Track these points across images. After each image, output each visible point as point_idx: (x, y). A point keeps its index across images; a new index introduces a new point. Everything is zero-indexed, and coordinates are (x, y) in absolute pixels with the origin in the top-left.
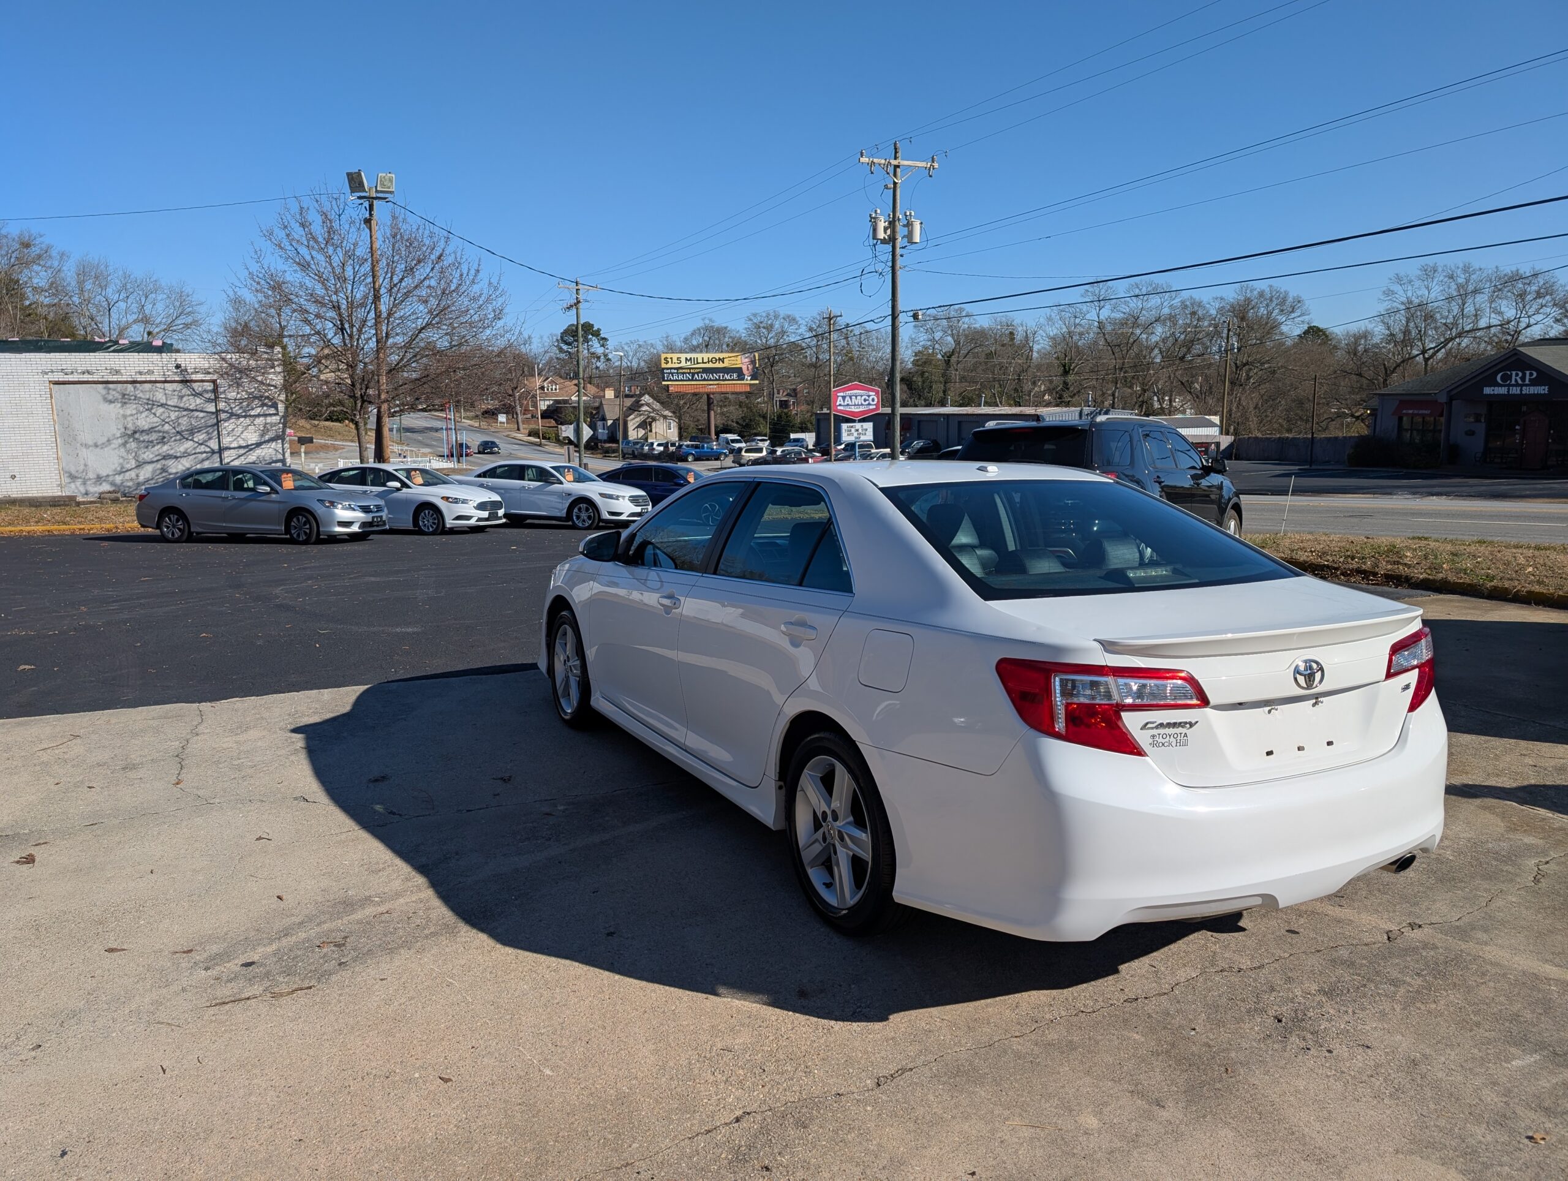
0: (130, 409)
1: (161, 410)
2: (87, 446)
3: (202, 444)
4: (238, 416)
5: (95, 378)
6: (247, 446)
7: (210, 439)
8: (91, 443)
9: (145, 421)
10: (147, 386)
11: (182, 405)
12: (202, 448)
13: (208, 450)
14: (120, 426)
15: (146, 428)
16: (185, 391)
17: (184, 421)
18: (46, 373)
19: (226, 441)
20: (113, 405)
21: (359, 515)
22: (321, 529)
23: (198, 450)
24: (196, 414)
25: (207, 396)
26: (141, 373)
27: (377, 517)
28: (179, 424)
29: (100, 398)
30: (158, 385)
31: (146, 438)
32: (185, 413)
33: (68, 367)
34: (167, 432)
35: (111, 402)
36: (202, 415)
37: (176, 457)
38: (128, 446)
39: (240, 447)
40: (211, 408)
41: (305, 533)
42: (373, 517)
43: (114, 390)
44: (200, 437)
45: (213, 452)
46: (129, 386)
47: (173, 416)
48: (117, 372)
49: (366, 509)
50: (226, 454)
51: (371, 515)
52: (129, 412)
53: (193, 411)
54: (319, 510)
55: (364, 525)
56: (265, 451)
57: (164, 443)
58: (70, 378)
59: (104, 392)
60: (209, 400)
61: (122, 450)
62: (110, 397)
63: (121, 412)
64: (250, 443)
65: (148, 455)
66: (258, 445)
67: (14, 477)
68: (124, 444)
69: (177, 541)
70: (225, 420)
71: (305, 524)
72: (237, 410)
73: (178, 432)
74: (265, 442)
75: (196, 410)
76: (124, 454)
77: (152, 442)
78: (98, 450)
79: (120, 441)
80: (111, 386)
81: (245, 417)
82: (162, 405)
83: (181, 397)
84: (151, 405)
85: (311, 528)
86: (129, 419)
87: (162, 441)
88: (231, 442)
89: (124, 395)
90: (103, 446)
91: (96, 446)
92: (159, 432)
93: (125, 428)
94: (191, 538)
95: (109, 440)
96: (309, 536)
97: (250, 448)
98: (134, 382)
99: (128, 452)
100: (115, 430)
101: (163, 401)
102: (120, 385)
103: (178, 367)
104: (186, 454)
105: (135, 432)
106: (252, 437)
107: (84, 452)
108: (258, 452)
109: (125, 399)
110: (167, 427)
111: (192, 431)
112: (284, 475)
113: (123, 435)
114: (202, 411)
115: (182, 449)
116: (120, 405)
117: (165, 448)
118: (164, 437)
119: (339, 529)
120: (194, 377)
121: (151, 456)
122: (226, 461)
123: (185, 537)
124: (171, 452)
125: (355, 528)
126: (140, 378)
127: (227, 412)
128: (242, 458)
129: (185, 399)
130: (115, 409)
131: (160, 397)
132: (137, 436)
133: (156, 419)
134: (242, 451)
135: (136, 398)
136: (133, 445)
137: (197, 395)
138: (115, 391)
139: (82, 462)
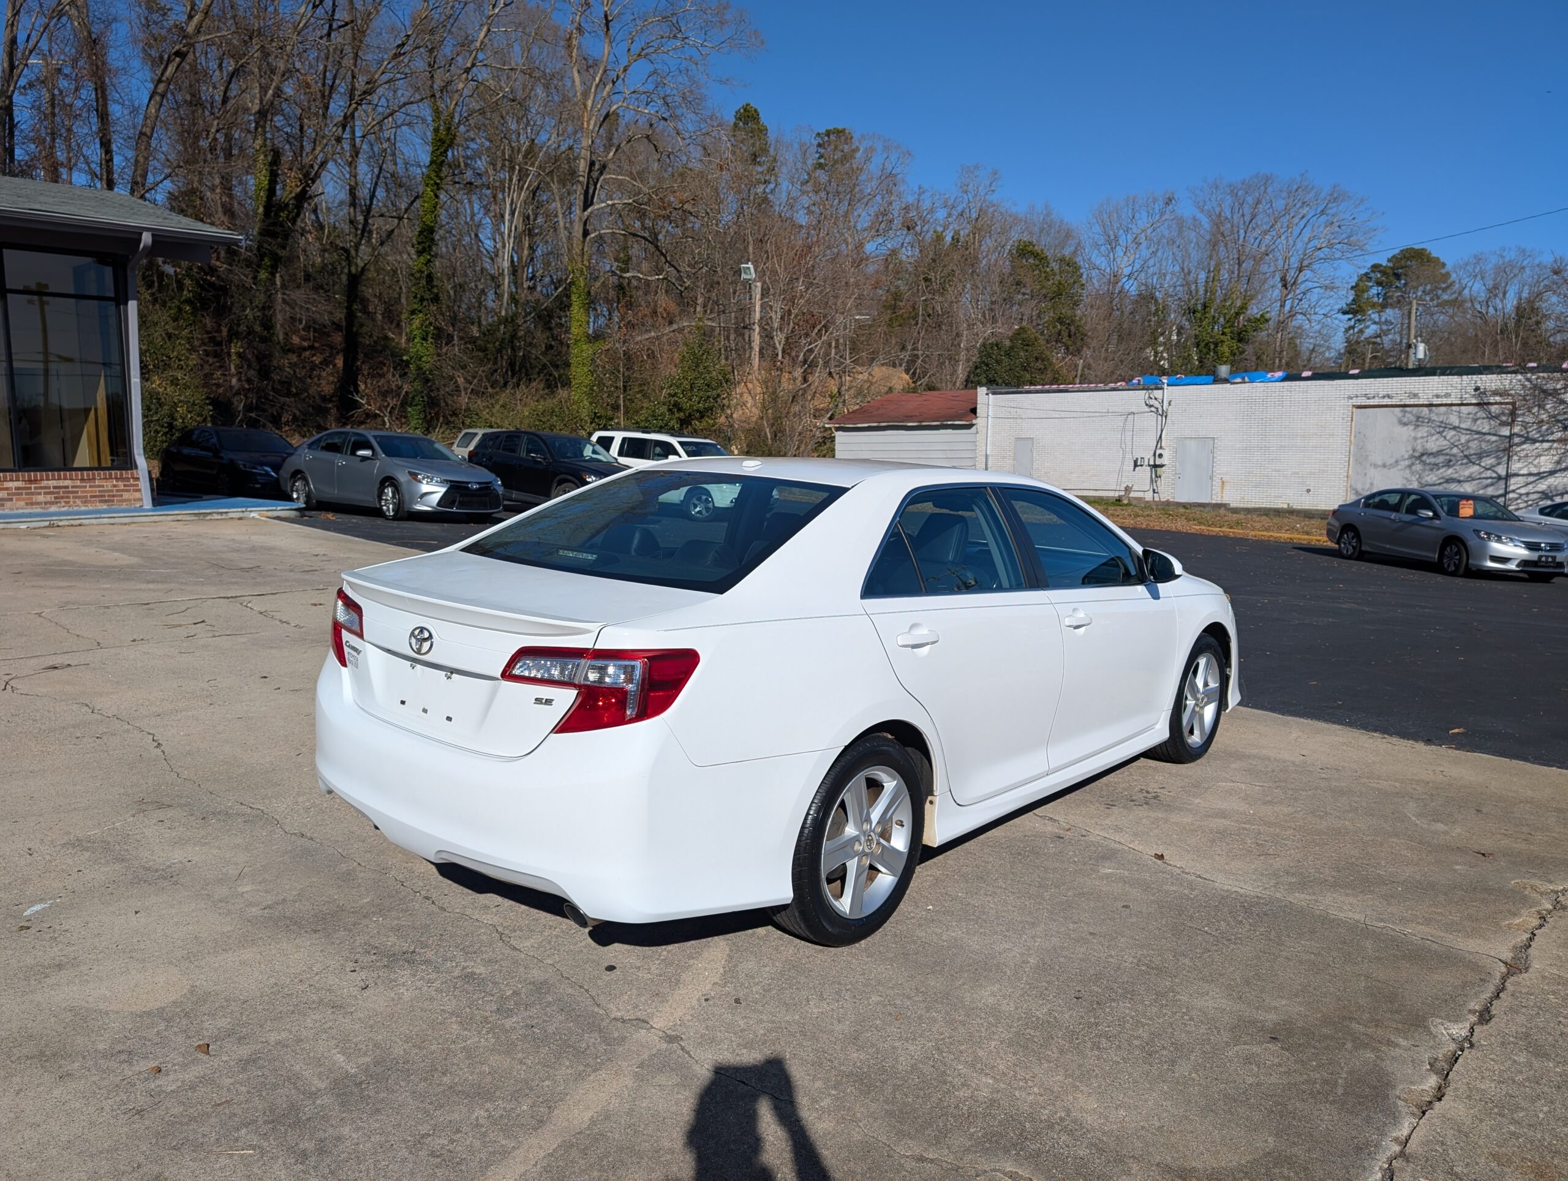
0: (1423, 431)
1: (1453, 433)
2: (1375, 466)
3: (1488, 469)
4: (1534, 441)
5: (1394, 402)
6: (1538, 474)
7: (1499, 464)
8: (1380, 463)
9: (1433, 445)
10: (1443, 409)
11: (1475, 428)
12: (1489, 473)
13: (1494, 475)
14: (1410, 448)
15: (1434, 450)
16: (1481, 414)
17: (1474, 445)
18: (1351, 398)
19: (1515, 466)
20: (1406, 428)
21: (1522, 552)
22: (1471, 561)
23: (1483, 475)
24: (1488, 437)
25: (1504, 418)
26: (1437, 396)
27: (1547, 557)
28: (1468, 448)
29: (1396, 420)
30: (1454, 408)
31: (1432, 460)
32: (1476, 436)
33: (1371, 392)
34: (1454, 455)
35: (1405, 424)
36: (1494, 438)
37: (1459, 481)
38: (1414, 468)
39: (1530, 474)
40: (1505, 431)
41: (1455, 564)
42: (1540, 557)
43: (1411, 412)
44: (1488, 461)
45: (1499, 478)
46: (1425, 409)
47: (1463, 439)
48: (1415, 395)
49: (1531, 546)
50: (1513, 480)
51: (1540, 553)
52: (1420, 435)
53: (1485, 434)
54: (1472, 541)
55: (1524, 563)
56: (1559, 480)
57: (1449, 467)
58: (1371, 402)
59: (1400, 415)
60: (1503, 424)
61: (1408, 471)
62: (1405, 420)
63: (1413, 434)
64: (1542, 470)
65: (1431, 478)
66: (1552, 473)
67: (1308, 491)
68: (1410, 466)
69: (1349, 558)
70: (1518, 445)
71: (1456, 554)
72: (1534, 434)
73: (1466, 456)
74: (1560, 470)
75: (1489, 434)
76: (1409, 476)
77: (1437, 465)
78: (1385, 470)
79: (1407, 463)
80: (1408, 409)
81: (1542, 441)
82: (1454, 428)
83: (1475, 420)
84: (1444, 427)
85: (1460, 560)
86: (1419, 441)
87: (1448, 464)
88: (1521, 469)
89: (1418, 418)
90: (1391, 466)
91: (1384, 466)
92: (1447, 454)
93: (1414, 450)
94: (1361, 556)
95: (1397, 462)
96: (1457, 566)
97: (1541, 476)
98: (1431, 405)
99: (1412, 473)
100: (1404, 451)
101: (1457, 424)
102: (1416, 409)
103: (1477, 389)
104: (1470, 479)
105: (1422, 455)
106: (1546, 463)
107: (1372, 472)
108: (1551, 481)
109: (1419, 421)
110: (1455, 450)
111: (1480, 455)
112: (1464, 502)
113: (1411, 457)
114: (1495, 435)
115: (1467, 473)
116: (1412, 427)
117: (1450, 471)
118: (1450, 461)
119: (1490, 564)
120: (1492, 400)
121: (1435, 479)
122: (1512, 488)
123: (1356, 554)
124: (1455, 476)
125: (1512, 566)
126: (1436, 401)
127: (1522, 436)
128: (1531, 486)
129: (1479, 422)
130: (1408, 432)
131: (1454, 420)
132: (1424, 458)
133: (1445, 443)
134: (1531, 479)
135: (1430, 420)
136: (1418, 467)
137: (1491, 417)
138: (1410, 417)
139: (1369, 481)
